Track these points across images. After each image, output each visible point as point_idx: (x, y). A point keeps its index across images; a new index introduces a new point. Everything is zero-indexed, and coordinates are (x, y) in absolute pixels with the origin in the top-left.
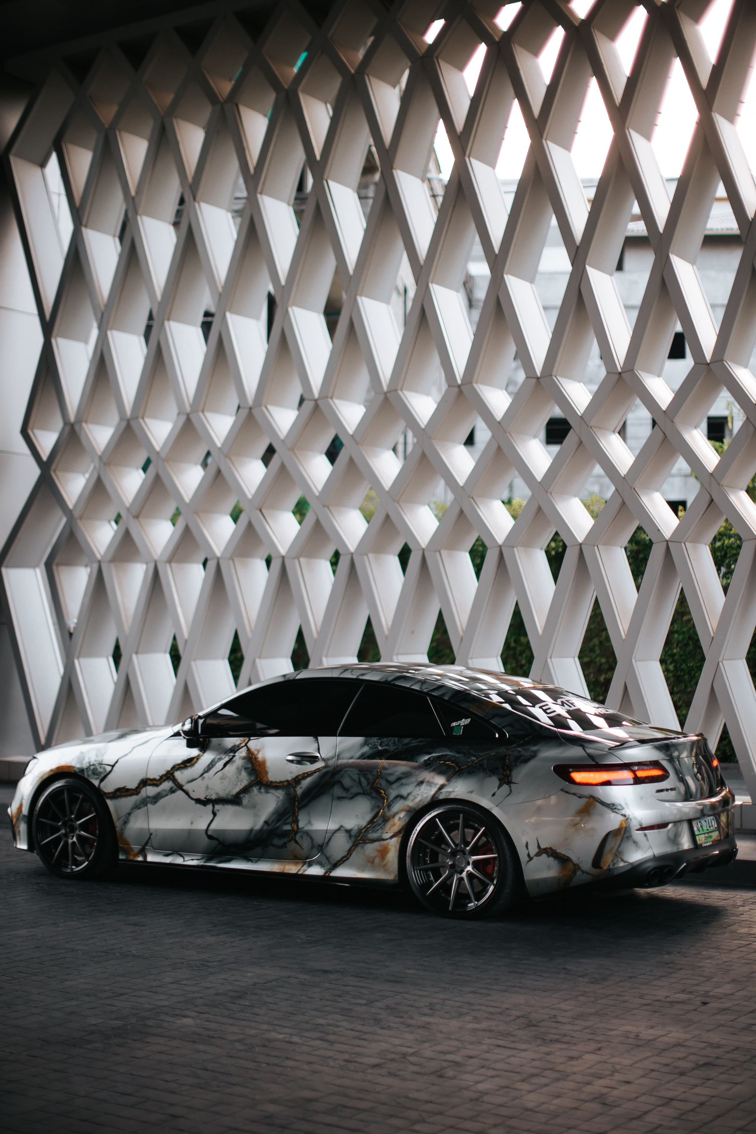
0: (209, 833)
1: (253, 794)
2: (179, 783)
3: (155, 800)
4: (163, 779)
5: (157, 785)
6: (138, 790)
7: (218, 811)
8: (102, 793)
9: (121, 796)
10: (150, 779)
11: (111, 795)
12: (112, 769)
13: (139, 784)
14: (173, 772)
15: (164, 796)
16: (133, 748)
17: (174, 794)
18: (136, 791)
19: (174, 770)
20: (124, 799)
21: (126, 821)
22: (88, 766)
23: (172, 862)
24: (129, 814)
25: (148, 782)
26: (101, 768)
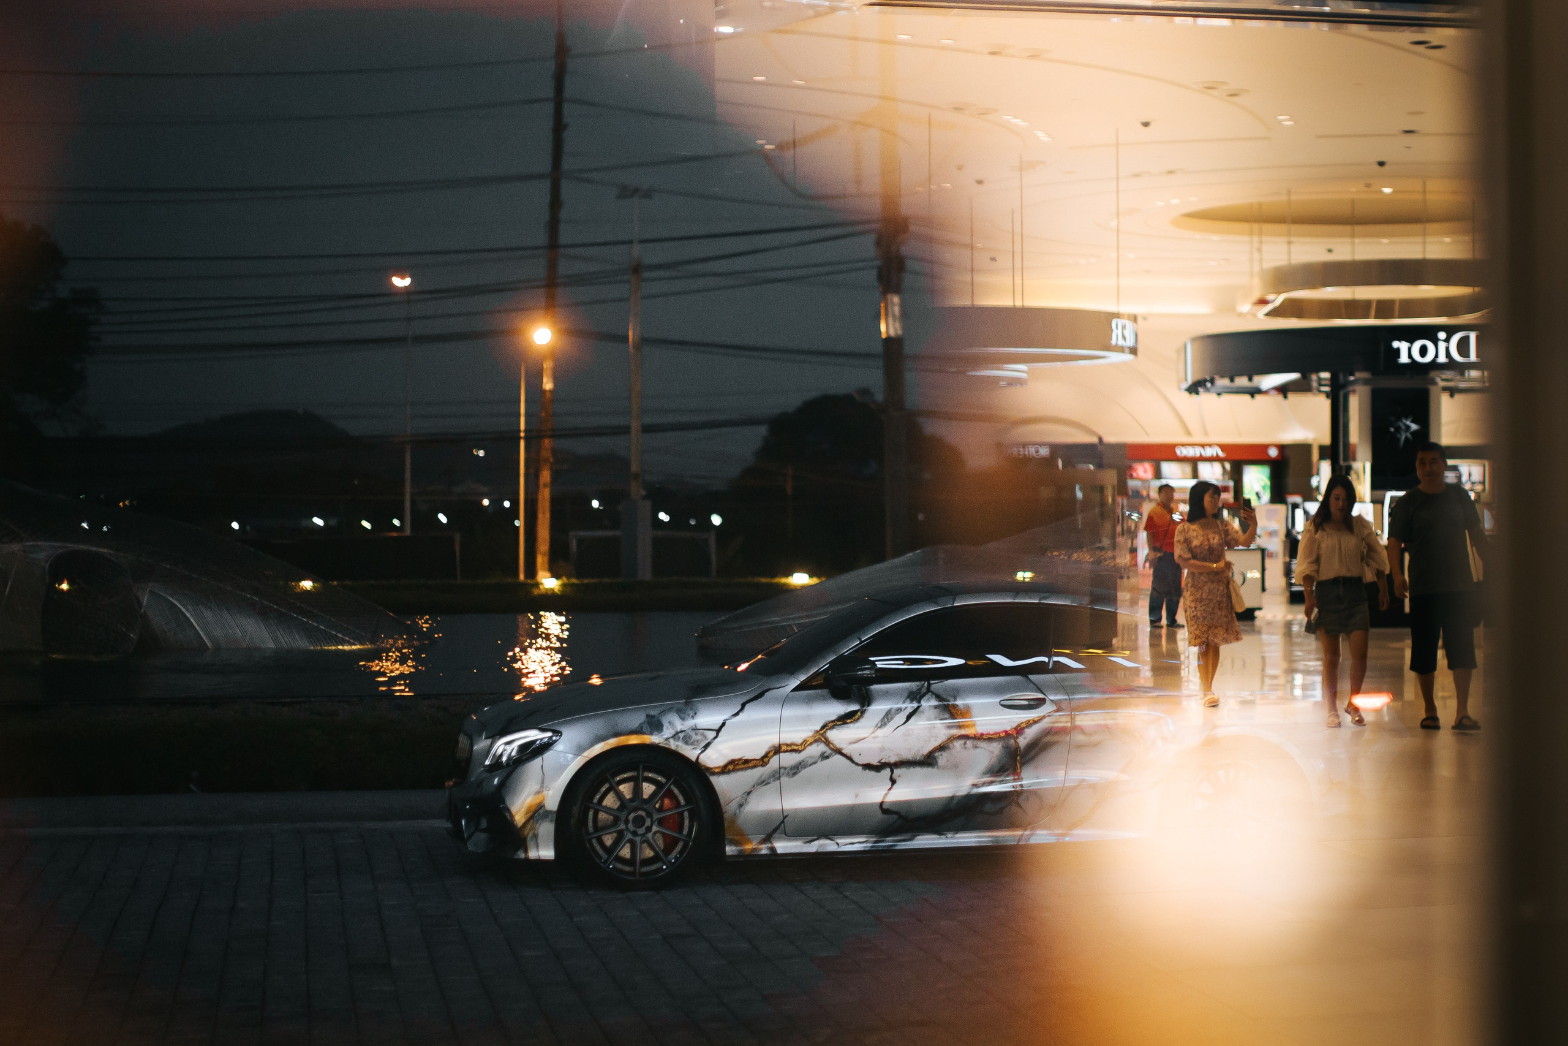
0: (885, 807)
1: (954, 751)
2: (835, 746)
3: (794, 771)
4: (809, 743)
5: (798, 752)
6: (766, 760)
7: (899, 776)
8: (703, 768)
9: (734, 770)
10: (787, 745)
11: (720, 770)
12: (718, 734)
13: (768, 753)
14: (825, 732)
15: (810, 765)
16: (743, 706)
17: (826, 761)
18: (763, 762)
19: (827, 729)
20: (740, 774)
21: (743, 803)
22: (674, 733)
23: (820, 850)
24: (749, 793)
25: (783, 748)
26: (696, 734)
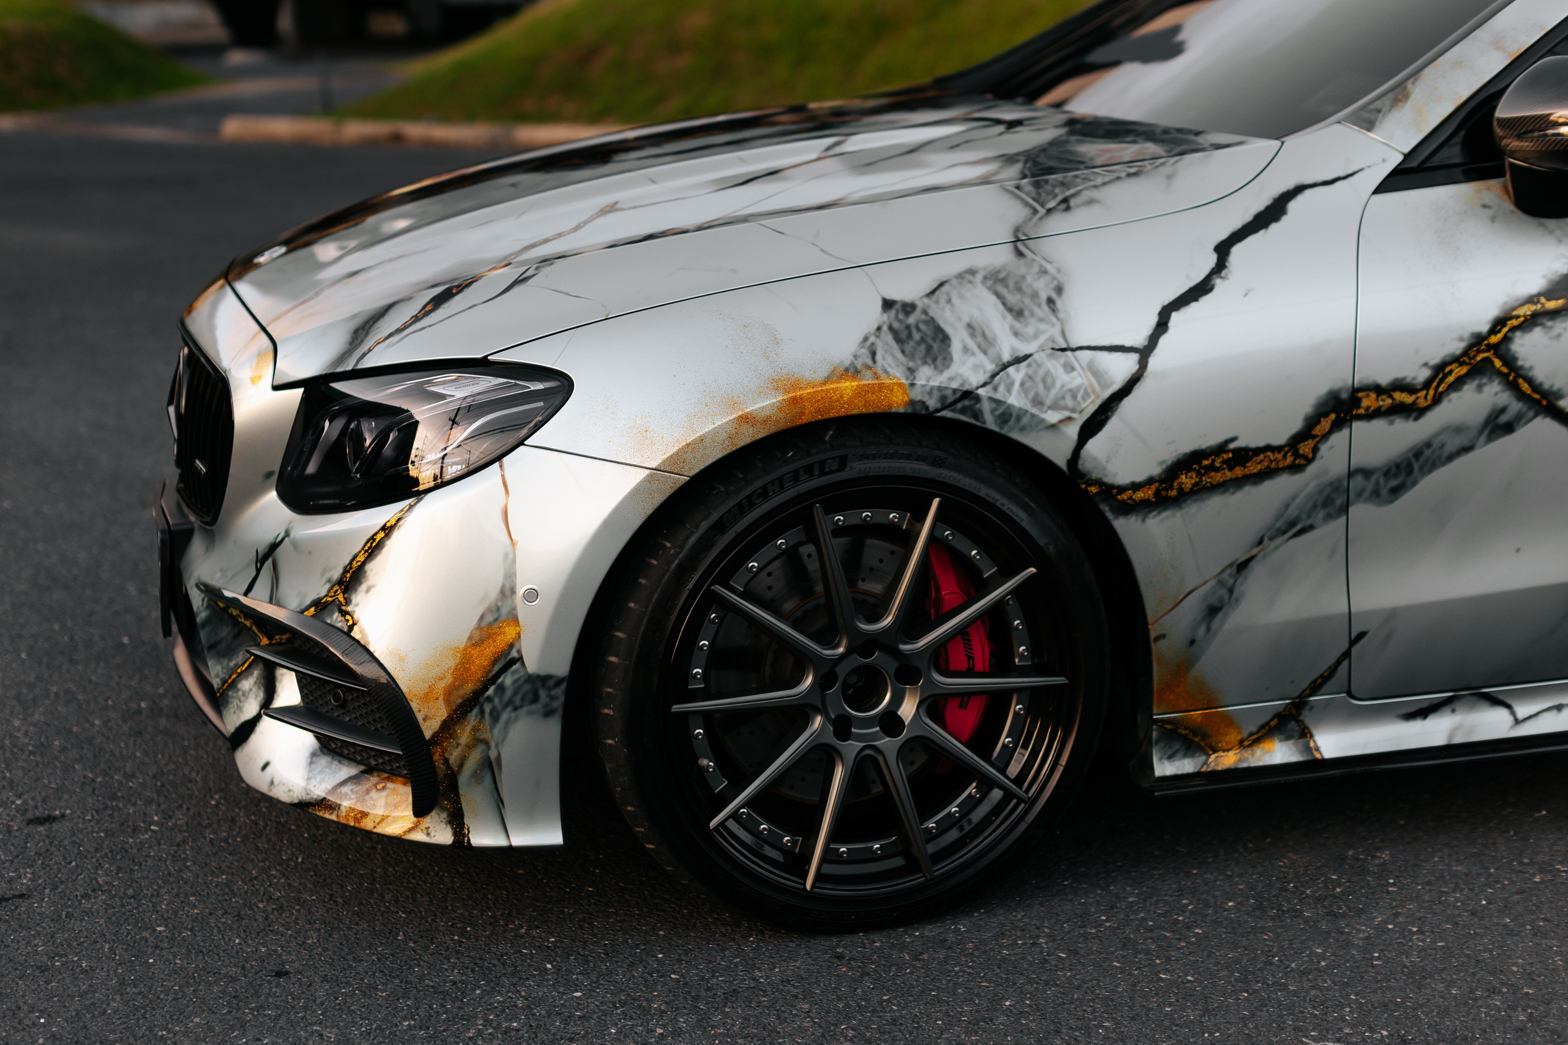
2: (1536, 387)
3: (1394, 483)
4: (1451, 379)
5: (1413, 411)
6: (1305, 448)
8: (1094, 489)
9: (1200, 491)
10: (1379, 390)
11: (1148, 493)
12: (1143, 365)
13: (1312, 421)
14: (1507, 339)
15: (1451, 458)
16: (1223, 250)
17: (1505, 442)
18: (1297, 455)
19: (1513, 329)
20: (1216, 503)
21: (1221, 599)
22: (991, 367)
23: (1458, 740)
24: (1242, 566)
25: (1365, 403)
26: (1069, 368)
